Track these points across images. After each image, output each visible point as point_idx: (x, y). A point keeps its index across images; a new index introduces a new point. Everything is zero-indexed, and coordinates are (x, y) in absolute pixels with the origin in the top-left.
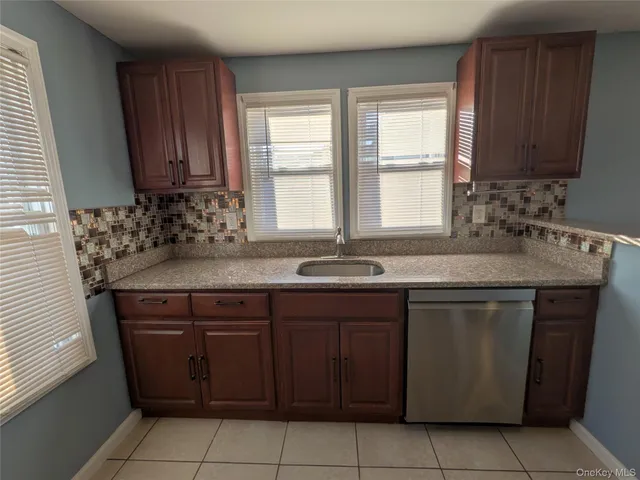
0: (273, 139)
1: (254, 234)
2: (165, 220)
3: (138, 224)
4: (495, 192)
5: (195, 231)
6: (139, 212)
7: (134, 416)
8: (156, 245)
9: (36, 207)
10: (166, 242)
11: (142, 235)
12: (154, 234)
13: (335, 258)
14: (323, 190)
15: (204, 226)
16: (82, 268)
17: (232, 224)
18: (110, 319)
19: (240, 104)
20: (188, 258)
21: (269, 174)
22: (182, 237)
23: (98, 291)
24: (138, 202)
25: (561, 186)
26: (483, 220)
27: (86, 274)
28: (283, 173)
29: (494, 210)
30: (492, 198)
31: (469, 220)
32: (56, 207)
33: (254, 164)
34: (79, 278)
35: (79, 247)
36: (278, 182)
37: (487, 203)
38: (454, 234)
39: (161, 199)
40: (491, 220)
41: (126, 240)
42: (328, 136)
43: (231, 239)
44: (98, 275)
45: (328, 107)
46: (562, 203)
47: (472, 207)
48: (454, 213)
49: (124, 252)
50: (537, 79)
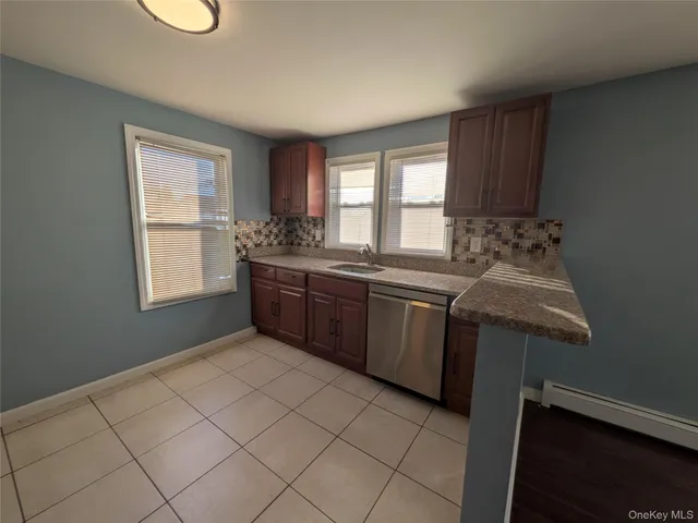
0: (342, 185)
1: (329, 244)
2: (289, 232)
3: (270, 232)
4: (491, 226)
5: (301, 239)
6: (272, 225)
7: (251, 330)
8: (280, 244)
9: (223, 218)
10: (287, 244)
11: (272, 237)
12: (280, 239)
13: (365, 264)
14: (367, 218)
15: (305, 237)
16: (237, 248)
17: (318, 238)
18: (247, 273)
19: (327, 165)
20: (296, 254)
21: (338, 207)
22: (296, 242)
23: (243, 260)
24: (272, 220)
25: (556, 225)
26: (478, 250)
27: (238, 251)
28: (346, 206)
29: (488, 242)
30: (488, 232)
31: (467, 249)
32: (230, 219)
33: (332, 200)
34: (234, 251)
35: (237, 238)
36: (343, 211)
37: (483, 236)
38: (454, 259)
39: (288, 220)
40: (486, 251)
41: (262, 238)
42: (373, 183)
43: (317, 246)
44: (244, 253)
45: (373, 164)
46: (557, 241)
47: (470, 238)
48: (455, 243)
49: (260, 245)
50: (504, 138)
